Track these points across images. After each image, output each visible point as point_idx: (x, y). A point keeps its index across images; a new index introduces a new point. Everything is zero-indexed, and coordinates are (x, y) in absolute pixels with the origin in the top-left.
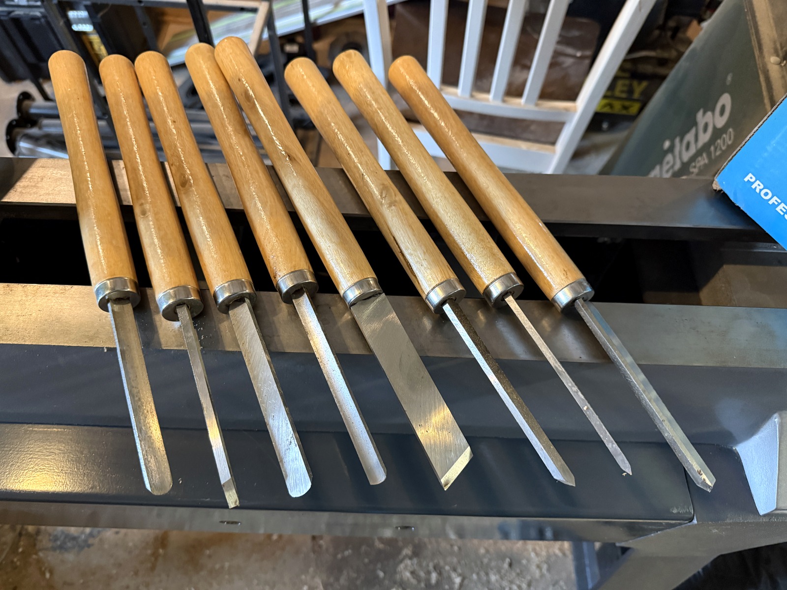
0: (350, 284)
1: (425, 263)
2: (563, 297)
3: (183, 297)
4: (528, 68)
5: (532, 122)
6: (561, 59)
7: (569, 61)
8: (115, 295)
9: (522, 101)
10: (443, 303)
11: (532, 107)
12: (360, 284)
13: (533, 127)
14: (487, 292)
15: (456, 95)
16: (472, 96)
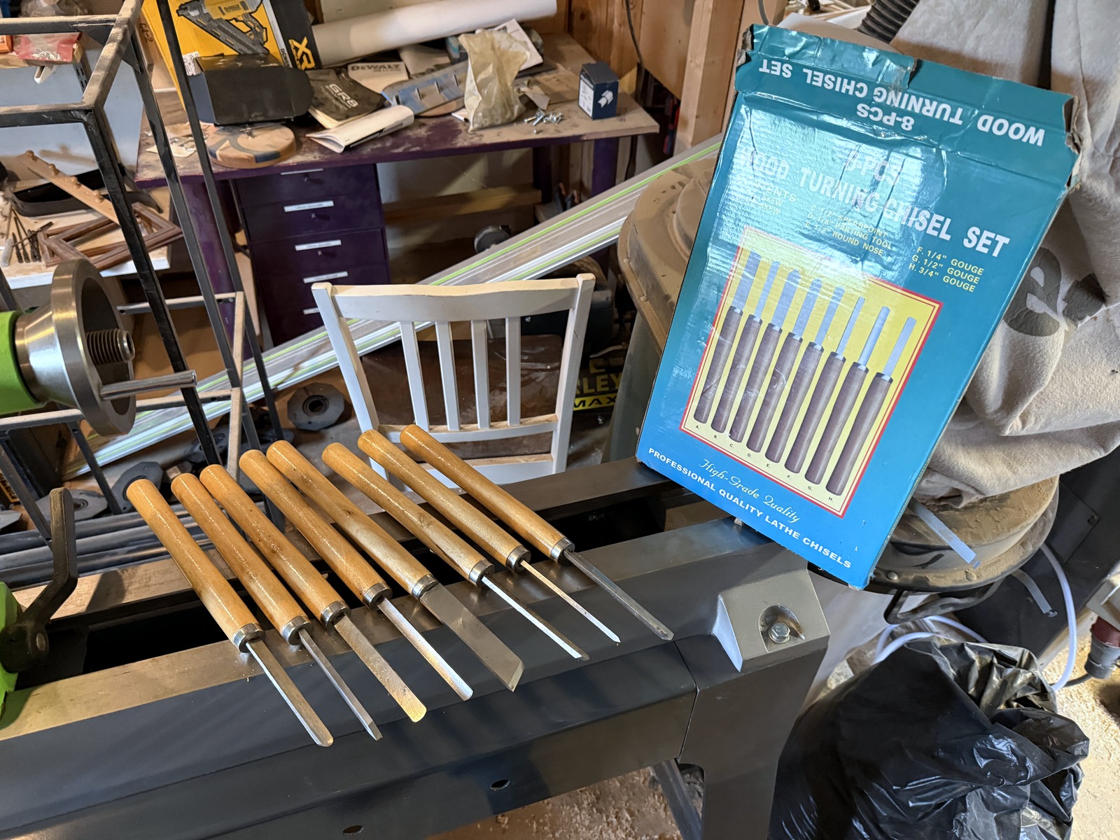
0: (415, 582)
1: (462, 555)
2: (556, 552)
3: (300, 624)
4: (505, 389)
5: (524, 437)
6: (535, 375)
7: (542, 375)
8: (249, 637)
9: (508, 422)
10: (481, 577)
11: (517, 426)
12: (421, 581)
13: (525, 442)
14: (508, 563)
15: (446, 431)
16: (461, 429)
